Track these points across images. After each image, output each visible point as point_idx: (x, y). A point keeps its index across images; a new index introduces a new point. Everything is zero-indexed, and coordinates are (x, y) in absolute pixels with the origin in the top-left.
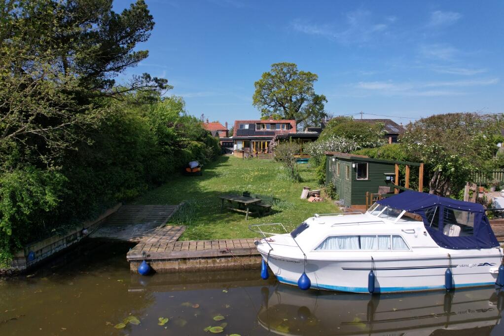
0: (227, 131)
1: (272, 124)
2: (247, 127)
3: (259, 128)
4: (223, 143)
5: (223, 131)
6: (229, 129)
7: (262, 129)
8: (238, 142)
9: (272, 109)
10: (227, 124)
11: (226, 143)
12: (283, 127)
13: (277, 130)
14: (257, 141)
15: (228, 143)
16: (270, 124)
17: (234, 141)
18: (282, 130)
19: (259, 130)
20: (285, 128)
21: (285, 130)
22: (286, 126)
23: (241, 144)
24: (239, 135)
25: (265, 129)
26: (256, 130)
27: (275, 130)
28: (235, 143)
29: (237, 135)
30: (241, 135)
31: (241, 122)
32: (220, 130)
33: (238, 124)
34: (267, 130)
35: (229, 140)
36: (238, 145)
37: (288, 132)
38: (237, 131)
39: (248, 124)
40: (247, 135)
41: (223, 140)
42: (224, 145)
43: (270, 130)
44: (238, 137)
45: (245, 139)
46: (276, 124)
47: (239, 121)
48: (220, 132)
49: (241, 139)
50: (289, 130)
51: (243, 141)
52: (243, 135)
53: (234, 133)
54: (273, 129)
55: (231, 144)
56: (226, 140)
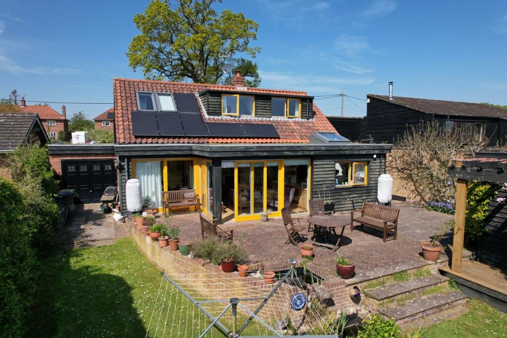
0: (66, 122)
1: (258, 97)
2: (167, 104)
3: (217, 112)
4: (65, 164)
5: (58, 121)
6: (68, 118)
7: (226, 116)
8: (140, 165)
10: (64, 108)
11: (77, 163)
12: (292, 112)
14: (244, 164)
15: (90, 163)
16: (253, 98)
17: (125, 164)
18: (290, 120)
19: (220, 117)
20: (298, 113)
21: (300, 120)
22: (302, 106)
23: (153, 176)
24: (143, 137)
25: (237, 114)
26: (207, 116)
27: (271, 119)
28: (129, 172)
29: (137, 137)
30: (153, 137)
31: (141, 86)
32: (52, 120)
33: (128, 92)
34: (245, 117)
35: (91, 155)
36: (144, 178)
37: (311, 125)
38: (130, 117)
39: (168, 93)
40: (180, 138)
41: (68, 152)
42: (70, 173)
43: (256, 118)
44: (141, 143)
45: (171, 153)
46: (273, 99)
47: (129, 82)
48: (51, 124)
49: (155, 153)
50: (310, 120)
51: (161, 159)
52: (164, 137)
53: (121, 127)
54: (263, 116)
55: (99, 169)
56: (78, 152)
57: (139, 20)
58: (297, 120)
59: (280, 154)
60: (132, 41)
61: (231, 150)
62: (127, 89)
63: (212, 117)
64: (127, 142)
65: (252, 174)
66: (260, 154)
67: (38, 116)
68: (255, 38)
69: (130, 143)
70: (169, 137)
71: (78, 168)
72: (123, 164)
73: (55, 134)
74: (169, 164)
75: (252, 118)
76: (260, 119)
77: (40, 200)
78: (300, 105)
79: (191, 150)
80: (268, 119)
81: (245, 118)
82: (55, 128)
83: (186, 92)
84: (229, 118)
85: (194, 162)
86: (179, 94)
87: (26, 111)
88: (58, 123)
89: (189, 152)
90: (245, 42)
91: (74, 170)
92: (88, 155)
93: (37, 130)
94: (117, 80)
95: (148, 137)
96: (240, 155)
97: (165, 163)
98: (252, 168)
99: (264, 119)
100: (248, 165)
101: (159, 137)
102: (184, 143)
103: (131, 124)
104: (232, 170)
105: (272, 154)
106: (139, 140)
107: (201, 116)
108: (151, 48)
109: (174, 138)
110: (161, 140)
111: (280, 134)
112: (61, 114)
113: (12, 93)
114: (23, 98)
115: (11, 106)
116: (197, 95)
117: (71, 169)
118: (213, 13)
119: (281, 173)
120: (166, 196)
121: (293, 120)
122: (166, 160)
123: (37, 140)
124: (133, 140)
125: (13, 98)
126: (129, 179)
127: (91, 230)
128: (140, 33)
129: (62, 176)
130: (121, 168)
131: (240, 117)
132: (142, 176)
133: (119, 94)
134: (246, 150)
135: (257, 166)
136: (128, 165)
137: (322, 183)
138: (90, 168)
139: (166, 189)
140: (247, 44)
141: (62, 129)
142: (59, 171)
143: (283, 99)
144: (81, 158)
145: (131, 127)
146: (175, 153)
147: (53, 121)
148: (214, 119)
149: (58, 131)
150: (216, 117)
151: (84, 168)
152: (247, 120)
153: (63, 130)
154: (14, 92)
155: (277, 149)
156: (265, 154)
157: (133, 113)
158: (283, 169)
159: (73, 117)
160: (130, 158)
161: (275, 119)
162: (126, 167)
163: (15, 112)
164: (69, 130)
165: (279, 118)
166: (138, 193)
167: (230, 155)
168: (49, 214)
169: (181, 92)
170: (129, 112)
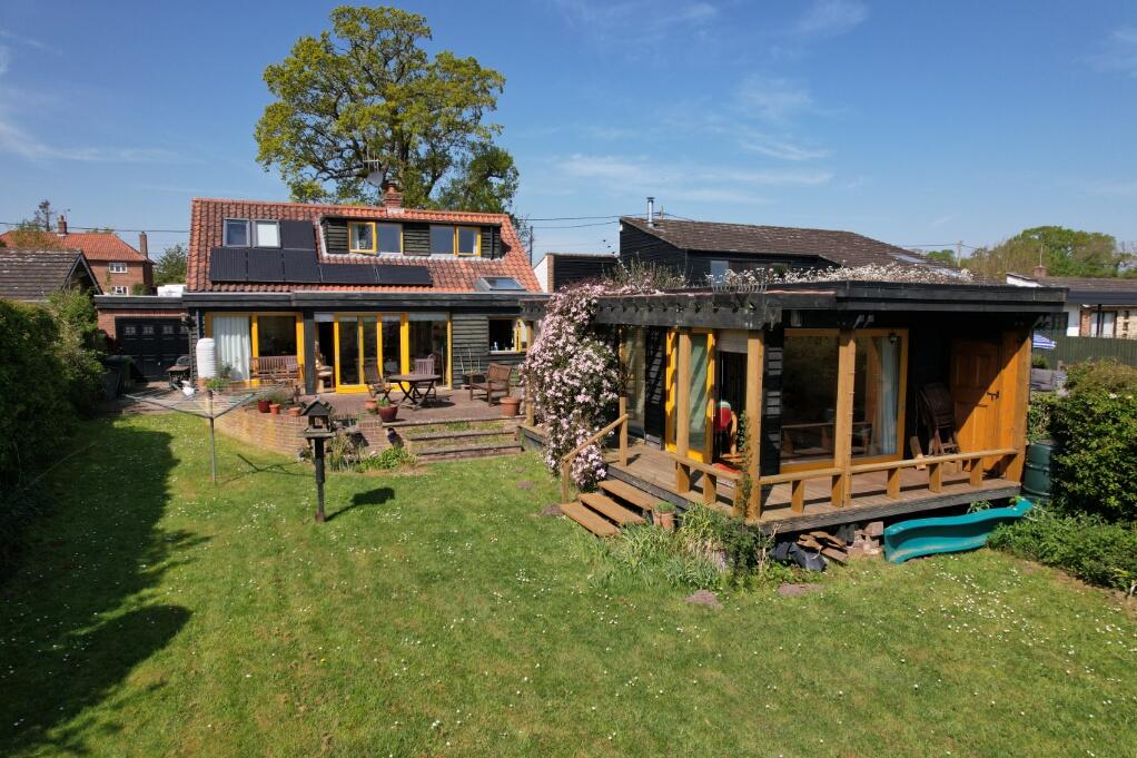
0: (147, 266)
1: (408, 225)
2: (268, 236)
3: (343, 247)
4: (120, 324)
5: (131, 263)
6: (152, 258)
7: (356, 254)
8: (219, 321)
9: (331, 186)
10: (144, 237)
11: (138, 323)
12: (466, 247)
13: (435, 257)
14: (349, 317)
15: (158, 324)
16: (400, 227)
17: (196, 318)
18: (461, 259)
19: (346, 256)
20: (477, 249)
21: (479, 259)
22: (482, 239)
23: (239, 336)
24: (222, 283)
25: (374, 251)
26: (325, 254)
27: (430, 258)
28: (201, 330)
29: (214, 283)
30: (238, 283)
31: (233, 210)
32: (119, 261)
33: (212, 219)
34: (386, 256)
35: (160, 310)
36: (225, 340)
37: (494, 267)
38: (209, 255)
39: (273, 220)
40: (276, 284)
41: (124, 306)
42: (127, 337)
43: (405, 258)
44: (220, 291)
45: (261, 304)
46: (432, 228)
47: (216, 203)
48: (118, 269)
49: (238, 305)
50: (496, 260)
51: (248, 313)
52: (253, 283)
53: (194, 269)
54: (417, 253)
55: (171, 332)
56: (140, 307)
57: (274, 75)
58: (473, 259)
59: (397, 304)
60: (264, 113)
61: (325, 298)
62: (211, 214)
63: (332, 256)
64: (201, 288)
65: (361, 330)
66: (367, 303)
67: (82, 253)
68: (494, 107)
69: (204, 290)
70: (260, 284)
71: (139, 330)
72: (193, 318)
73: (125, 289)
74: (259, 320)
75: (398, 257)
76: (411, 258)
77: (80, 352)
78: (479, 237)
79: (290, 301)
80: (424, 258)
81: (385, 258)
82: (126, 277)
83: (300, 219)
84: (360, 257)
85: (298, 318)
86: (290, 220)
87: (67, 243)
88: (131, 269)
89: (287, 304)
90: (475, 115)
91: (134, 332)
92: (154, 311)
93: (82, 275)
94: (197, 202)
95: (230, 283)
96: (338, 304)
97: (254, 318)
98: (360, 323)
99: (418, 258)
100: (355, 319)
101: (246, 283)
102: (281, 292)
103: (208, 265)
104: (331, 324)
105: (384, 304)
106: (216, 287)
107: (317, 254)
108: (300, 127)
109: (268, 284)
110: (248, 288)
111: (436, 280)
112: (138, 249)
113: (41, 207)
114: (62, 218)
115: (38, 235)
116: (317, 222)
117: (131, 330)
118: (420, 56)
119: (404, 331)
120: (256, 364)
121: (467, 259)
122: (255, 314)
123: (76, 284)
124: (210, 286)
125: (43, 216)
126: (201, 337)
127: (149, 402)
128: (276, 99)
129: (116, 341)
130: (191, 324)
131: (378, 255)
132: (223, 337)
133: (197, 223)
134: (347, 298)
135: (369, 320)
136: (200, 319)
137: (466, 346)
138: (158, 330)
139: (256, 354)
140: (479, 118)
141: (140, 280)
142: (112, 333)
143: (451, 228)
144: (144, 315)
145: (208, 269)
146: (266, 304)
147: (120, 264)
148: (335, 259)
149: (132, 284)
150: (339, 256)
151: (149, 330)
152: (388, 260)
153: (142, 282)
154: (45, 205)
155: (393, 298)
156: (374, 304)
157: (212, 250)
158: (407, 324)
159: (164, 255)
160: (203, 311)
161: (436, 259)
162: (197, 323)
163: (46, 245)
164: (155, 282)
165: (442, 257)
166: (211, 357)
167: (325, 304)
168: (93, 374)
169: (294, 218)
170: (209, 249)
